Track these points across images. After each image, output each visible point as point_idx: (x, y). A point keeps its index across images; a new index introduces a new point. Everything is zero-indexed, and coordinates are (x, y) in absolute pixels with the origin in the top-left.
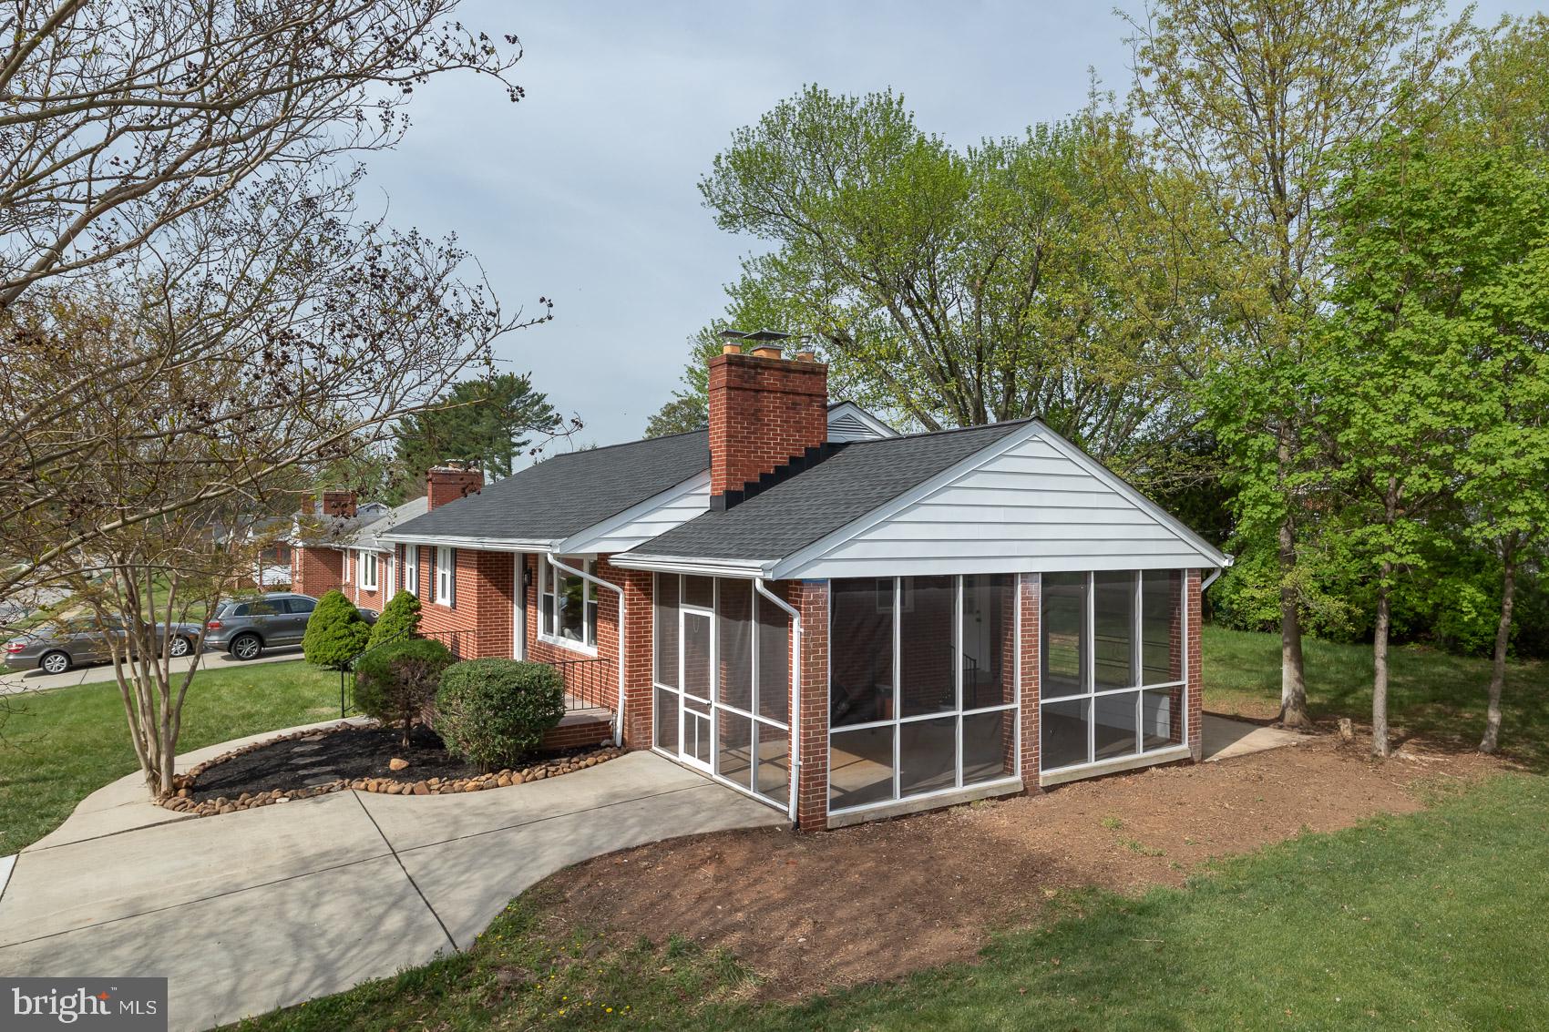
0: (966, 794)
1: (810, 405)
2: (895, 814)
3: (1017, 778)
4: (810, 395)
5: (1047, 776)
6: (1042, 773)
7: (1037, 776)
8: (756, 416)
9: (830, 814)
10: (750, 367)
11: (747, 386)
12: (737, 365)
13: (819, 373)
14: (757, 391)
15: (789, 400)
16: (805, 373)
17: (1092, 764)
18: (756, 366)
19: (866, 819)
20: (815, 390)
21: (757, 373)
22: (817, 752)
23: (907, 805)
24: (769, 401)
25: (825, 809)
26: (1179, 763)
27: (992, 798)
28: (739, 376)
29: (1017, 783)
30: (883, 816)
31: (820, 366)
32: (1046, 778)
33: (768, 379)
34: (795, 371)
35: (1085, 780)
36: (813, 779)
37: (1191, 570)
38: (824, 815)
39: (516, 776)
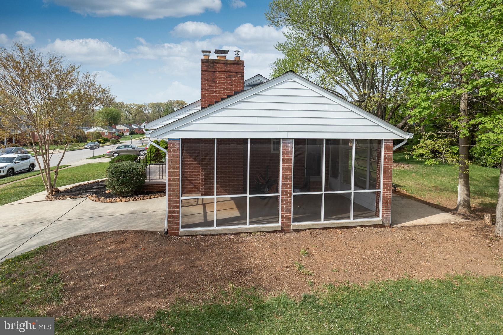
0: (249, 229)
1: (236, 76)
2: (211, 233)
3: (279, 224)
4: (236, 72)
5: (295, 225)
6: (292, 224)
7: (290, 225)
8: (214, 81)
9: (181, 230)
10: (210, 63)
11: (210, 70)
12: (206, 62)
13: (241, 64)
14: (214, 72)
15: (227, 74)
16: (234, 64)
17: (322, 222)
18: (213, 63)
19: (197, 234)
20: (239, 70)
21: (214, 65)
22: (175, 206)
23: (218, 230)
24: (219, 75)
25: (179, 228)
26: (375, 226)
27: (263, 232)
28: (207, 67)
29: (278, 227)
30: (206, 233)
31: (241, 61)
32: (294, 226)
33: (218, 67)
34: (230, 64)
35: (317, 229)
36: (173, 216)
37: (386, 140)
38: (179, 230)
39: (124, 199)
